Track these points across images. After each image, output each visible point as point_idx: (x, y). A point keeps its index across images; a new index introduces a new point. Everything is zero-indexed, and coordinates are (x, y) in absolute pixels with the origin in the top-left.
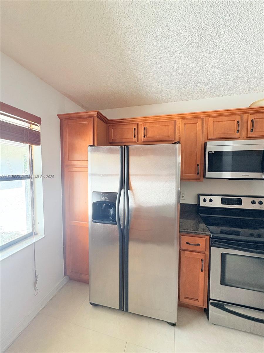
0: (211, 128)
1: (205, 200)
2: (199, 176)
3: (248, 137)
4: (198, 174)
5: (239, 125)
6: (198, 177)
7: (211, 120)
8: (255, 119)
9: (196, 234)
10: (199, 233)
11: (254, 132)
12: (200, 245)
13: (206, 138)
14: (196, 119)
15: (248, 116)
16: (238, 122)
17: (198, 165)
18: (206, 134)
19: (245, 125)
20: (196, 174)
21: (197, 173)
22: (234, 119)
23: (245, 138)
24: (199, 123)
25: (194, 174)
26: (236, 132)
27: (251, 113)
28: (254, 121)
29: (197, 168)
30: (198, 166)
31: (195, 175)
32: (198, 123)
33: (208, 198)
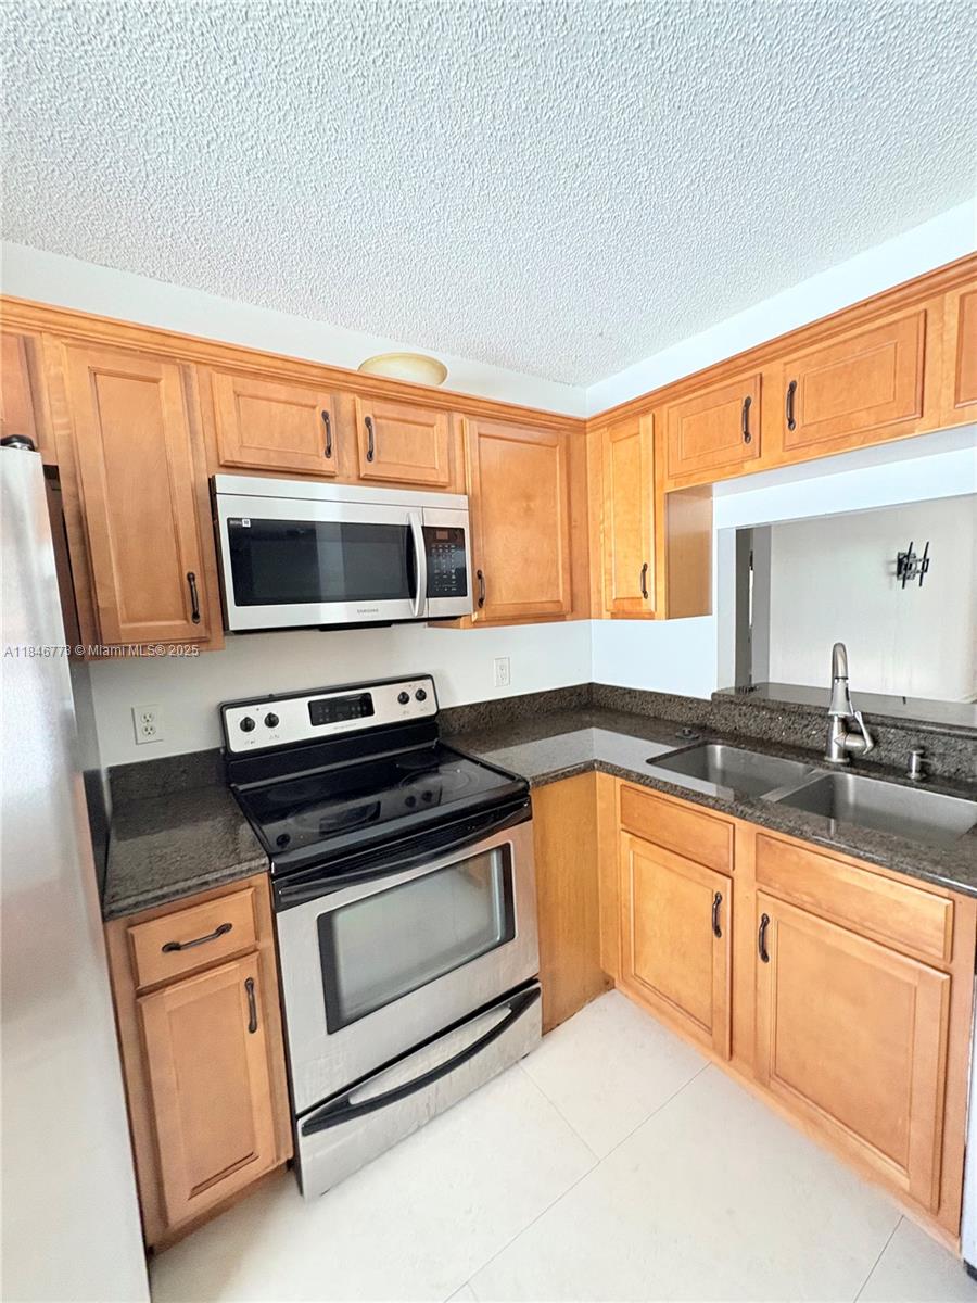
0: (227, 418)
1: (247, 725)
2: (201, 625)
3: (363, 479)
4: (196, 616)
5: (328, 425)
6: (198, 630)
7: (224, 384)
8: (375, 417)
9: (205, 888)
10: (217, 880)
11: (379, 462)
12: (231, 925)
13: (213, 458)
14: (150, 359)
15: (354, 400)
16: (325, 416)
17: (191, 577)
18: (210, 442)
19: (349, 430)
20: (186, 619)
21: (190, 616)
22: (311, 402)
23: (354, 478)
24: (170, 381)
25: (178, 618)
26: (322, 453)
27: (364, 395)
28: (373, 423)
29: (187, 589)
30: (189, 579)
31: (184, 622)
32: (162, 383)
33: (258, 714)
